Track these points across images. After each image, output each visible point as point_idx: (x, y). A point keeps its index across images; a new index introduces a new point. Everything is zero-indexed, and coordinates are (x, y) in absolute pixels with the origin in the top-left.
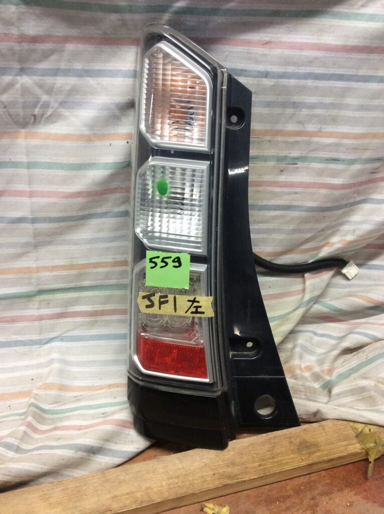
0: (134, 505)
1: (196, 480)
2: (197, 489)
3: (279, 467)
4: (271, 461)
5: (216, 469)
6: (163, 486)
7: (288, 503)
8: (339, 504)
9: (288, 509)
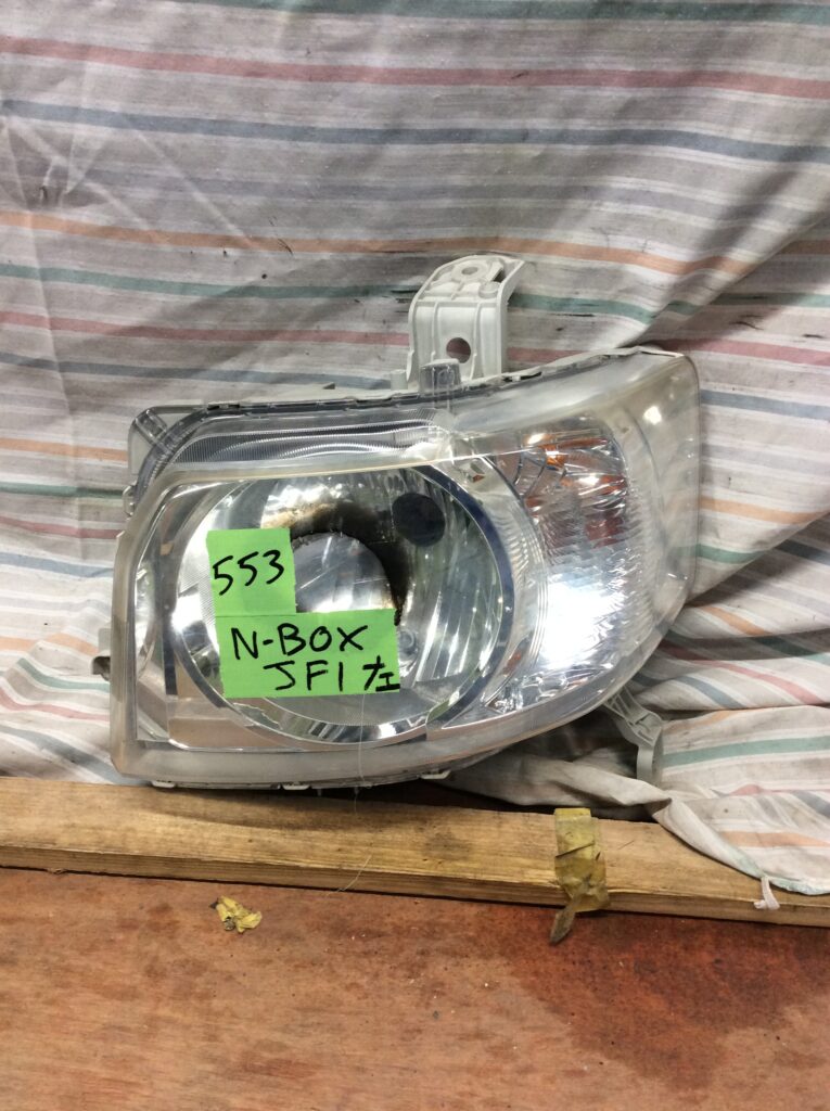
0: (95, 848)
3: (372, 864)
4: (363, 849)
5: (258, 834)
6: (155, 834)
7: (373, 944)
8: (467, 979)
9: (366, 954)
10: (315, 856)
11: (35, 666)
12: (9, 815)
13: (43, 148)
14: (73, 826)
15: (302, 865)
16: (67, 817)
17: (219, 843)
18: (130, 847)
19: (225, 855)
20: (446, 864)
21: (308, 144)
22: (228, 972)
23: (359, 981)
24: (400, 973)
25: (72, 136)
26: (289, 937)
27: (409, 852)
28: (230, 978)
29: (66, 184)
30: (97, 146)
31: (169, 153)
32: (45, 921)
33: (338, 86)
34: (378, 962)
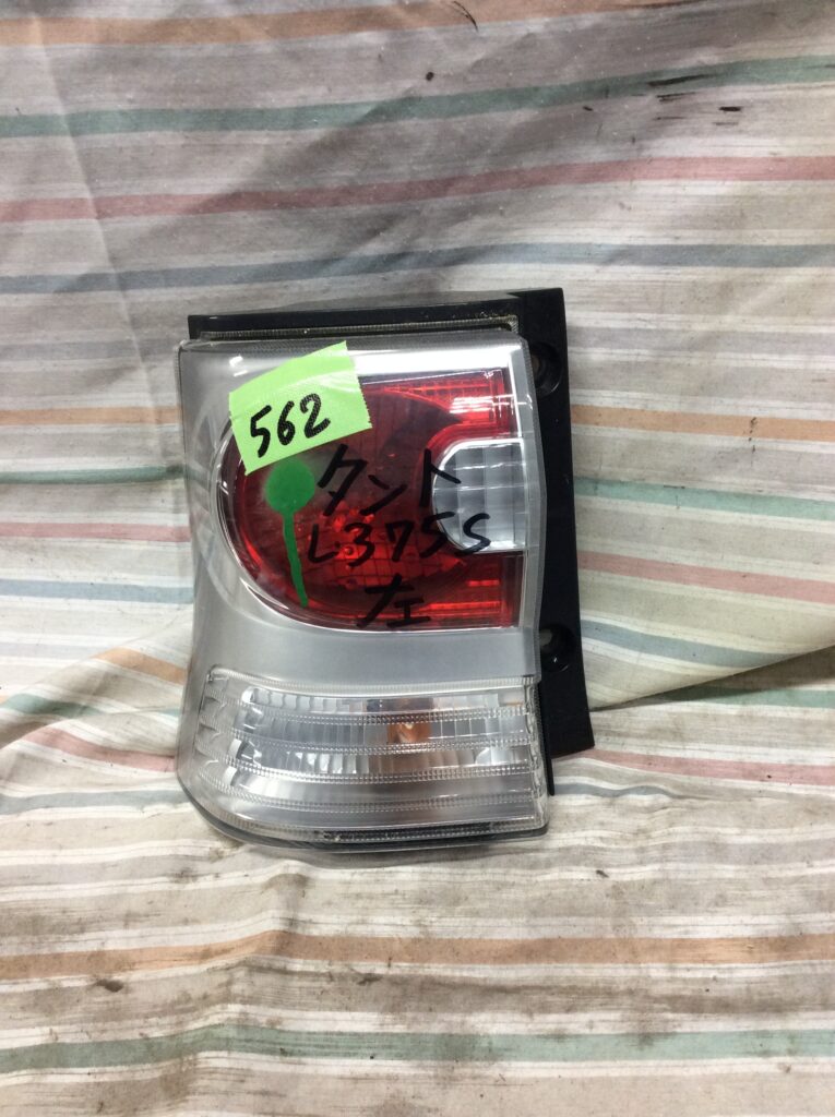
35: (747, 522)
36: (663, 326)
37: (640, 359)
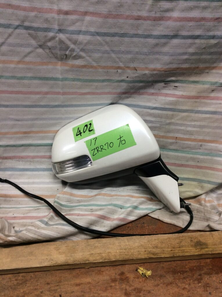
0: (101, 260)
1: (135, 252)
2: (135, 257)
3: (182, 253)
4: (178, 249)
5: (146, 248)
6: (117, 253)
7: (185, 275)
8: (214, 281)
9: (184, 278)
10: (165, 253)
11: (60, 202)
12: (72, 253)
13: (68, 43)
14: (92, 254)
15: (163, 256)
16: (89, 251)
17: (137, 253)
18: (112, 258)
19: (140, 257)
20: (202, 250)
21: (149, 39)
22: (148, 290)
23: (186, 287)
24: (196, 282)
25: (78, 39)
26: (161, 276)
27: (191, 248)
28: (149, 292)
29: (73, 53)
30: (85, 41)
31: (107, 43)
32: (89, 283)
33: (162, 22)
34: (189, 280)
35: (175, 154)
36: (162, 121)
37: (158, 126)
